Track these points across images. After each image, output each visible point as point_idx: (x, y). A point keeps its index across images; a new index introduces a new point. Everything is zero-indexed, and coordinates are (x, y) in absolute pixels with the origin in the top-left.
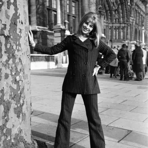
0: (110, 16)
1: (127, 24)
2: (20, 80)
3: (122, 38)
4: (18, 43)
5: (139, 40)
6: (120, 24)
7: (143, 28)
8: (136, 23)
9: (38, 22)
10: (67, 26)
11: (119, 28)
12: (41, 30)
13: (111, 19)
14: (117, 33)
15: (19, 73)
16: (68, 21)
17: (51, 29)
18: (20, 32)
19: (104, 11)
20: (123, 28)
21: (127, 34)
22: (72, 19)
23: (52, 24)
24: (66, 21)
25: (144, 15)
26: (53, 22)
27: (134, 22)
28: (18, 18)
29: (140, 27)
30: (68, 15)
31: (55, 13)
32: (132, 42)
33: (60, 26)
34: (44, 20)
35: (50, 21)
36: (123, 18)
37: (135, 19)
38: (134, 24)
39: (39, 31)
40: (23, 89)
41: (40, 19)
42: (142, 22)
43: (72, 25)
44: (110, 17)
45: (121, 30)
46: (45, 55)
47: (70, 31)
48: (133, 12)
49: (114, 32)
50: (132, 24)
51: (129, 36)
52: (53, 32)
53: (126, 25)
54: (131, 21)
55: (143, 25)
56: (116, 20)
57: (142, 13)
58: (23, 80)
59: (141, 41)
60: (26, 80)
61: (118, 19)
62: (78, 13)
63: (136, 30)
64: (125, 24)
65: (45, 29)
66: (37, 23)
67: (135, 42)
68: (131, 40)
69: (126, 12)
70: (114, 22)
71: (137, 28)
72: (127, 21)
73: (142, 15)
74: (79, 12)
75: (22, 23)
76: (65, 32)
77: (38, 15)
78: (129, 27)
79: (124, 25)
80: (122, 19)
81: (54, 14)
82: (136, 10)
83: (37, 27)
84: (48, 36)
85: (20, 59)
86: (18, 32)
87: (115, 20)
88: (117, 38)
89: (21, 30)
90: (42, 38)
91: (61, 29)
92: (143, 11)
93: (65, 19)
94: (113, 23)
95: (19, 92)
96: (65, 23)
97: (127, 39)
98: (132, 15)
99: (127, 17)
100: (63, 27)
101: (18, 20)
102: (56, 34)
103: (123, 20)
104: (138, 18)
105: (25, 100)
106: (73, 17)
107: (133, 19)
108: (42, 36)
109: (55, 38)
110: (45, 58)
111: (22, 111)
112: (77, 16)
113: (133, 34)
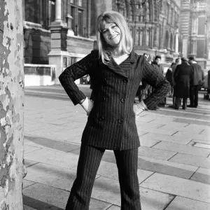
0: (132, 11)
1: (156, 24)
2: (7, 124)
3: (147, 44)
4: (4, 62)
5: (171, 48)
6: (146, 23)
7: (177, 31)
8: (167, 23)
9: (28, 16)
10: (70, 22)
11: (144, 29)
12: (31, 28)
13: (133, 16)
14: (141, 36)
15: (6, 112)
16: (72, 15)
17: (46, 27)
18: (9, 43)
19: (124, 4)
20: (150, 30)
21: (155, 39)
22: (77, 12)
23: (48, 19)
24: (69, 16)
25: (179, 13)
26: (50, 16)
27: (165, 21)
28: (6, 18)
29: (172, 30)
30: (72, 7)
31: (53, 3)
32: (161, 51)
33: (59, 23)
34: (36, 13)
35: (45, 14)
36: (150, 15)
37: (166, 17)
38: (165, 24)
39: (29, 29)
40: (12, 139)
41: (31, 11)
42: (176, 23)
43: (77, 22)
44: (131, 13)
45: (147, 33)
46: (36, 65)
47: (74, 31)
48: (163, 8)
49: (137, 36)
50: (161, 24)
51: (157, 42)
52: (49, 31)
53: (154, 26)
54: (161, 20)
55: (177, 27)
56: (140, 17)
57: (176, 9)
58: (11, 123)
59: (173, 50)
60: (17, 124)
61: (143, 17)
62: (86, 5)
63: (167, 33)
64: (152, 24)
65: (38, 27)
66: (26, 16)
67: (166, 50)
68: (159, 48)
69: (155, 7)
70: (137, 20)
71: (168, 30)
72: (156, 20)
73: (175, 12)
74: (87, 3)
75: (12, 28)
76: (67, 33)
77: (27, 5)
78: (158, 29)
79: (150, 25)
80: (148, 16)
81: (52, 5)
82: (168, 5)
83: (25, 22)
84: (42, 37)
85: (7, 89)
86: (5, 44)
87: (138, 18)
88: (141, 44)
89: (9, 39)
90: (33, 40)
91: (61, 27)
92: (177, 7)
93: (67, 13)
94: (135, 22)
95: (5, 145)
96: (67, 18)
97: (154, 46)
98: (163, 12)
99: (155, 14)
100: (64, 25)
101: (5, 23)
102: (53, 36)
103: (150, 18)
104: (170, 16)
105: (14, 157)
106: (79, 10)
107: (163, 16)
108: (33, 37)
109: (52, 41)
110: (38, 70)
111: (8, 174)
112: (85, 10)
113: (163, 40)
